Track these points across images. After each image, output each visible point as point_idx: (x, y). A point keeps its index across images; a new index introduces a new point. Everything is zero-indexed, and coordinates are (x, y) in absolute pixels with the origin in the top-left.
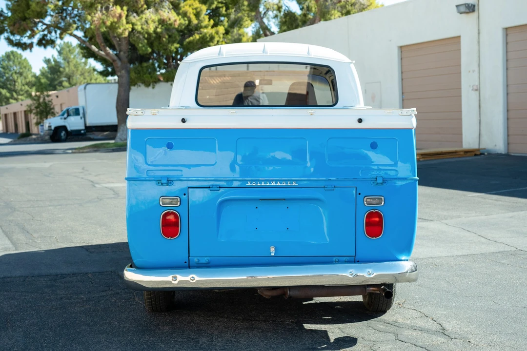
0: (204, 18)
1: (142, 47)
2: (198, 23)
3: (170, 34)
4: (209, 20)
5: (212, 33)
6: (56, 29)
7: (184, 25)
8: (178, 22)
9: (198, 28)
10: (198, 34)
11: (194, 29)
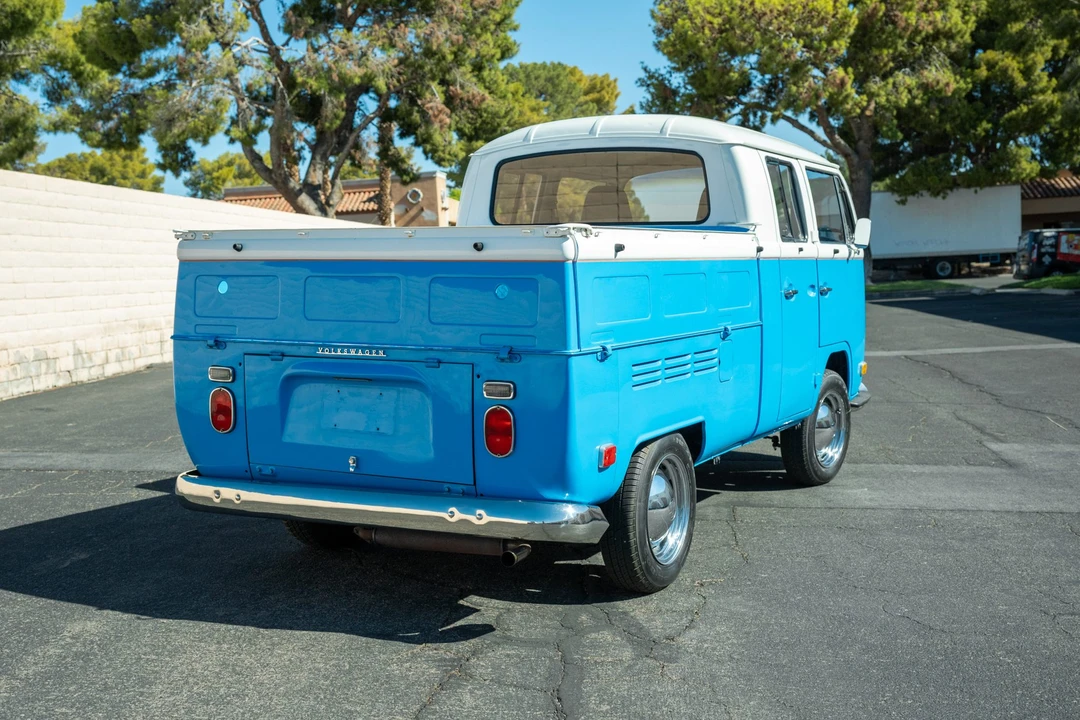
0: (1039, 76)
1: (887, 131)
2: (1028, 86)
3: (943, 107)
4: (1050, 80)
5: (1052, 102)
6: (755, 110)
7: (965, 90)
8: (953, 86)
9: (1027, 94)
10: (1025, 104)
11: (1019, 97)
